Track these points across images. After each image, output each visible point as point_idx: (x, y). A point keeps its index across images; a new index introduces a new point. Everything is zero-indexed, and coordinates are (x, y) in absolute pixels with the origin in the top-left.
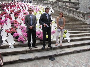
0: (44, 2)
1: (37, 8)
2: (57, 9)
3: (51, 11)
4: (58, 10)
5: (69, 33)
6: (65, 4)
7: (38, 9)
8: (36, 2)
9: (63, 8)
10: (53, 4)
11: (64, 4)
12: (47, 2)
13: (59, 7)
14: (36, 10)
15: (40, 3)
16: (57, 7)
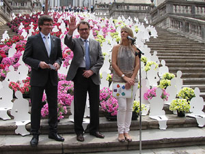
0: (128, 8)
1: (107, 26)
2: (169, 25)
3: (150, 34)
4: (171, 29)
5: (201, 96)
6: (193, 11)
7: (109, 29)
8: (106, 10)
9: (184, 23)
10: (154, 14)
11: (189, 13)
12: (137, 8)
13: (175, 20)
14: (105, 31)
15: (118, 11)
16: (169, 21)
